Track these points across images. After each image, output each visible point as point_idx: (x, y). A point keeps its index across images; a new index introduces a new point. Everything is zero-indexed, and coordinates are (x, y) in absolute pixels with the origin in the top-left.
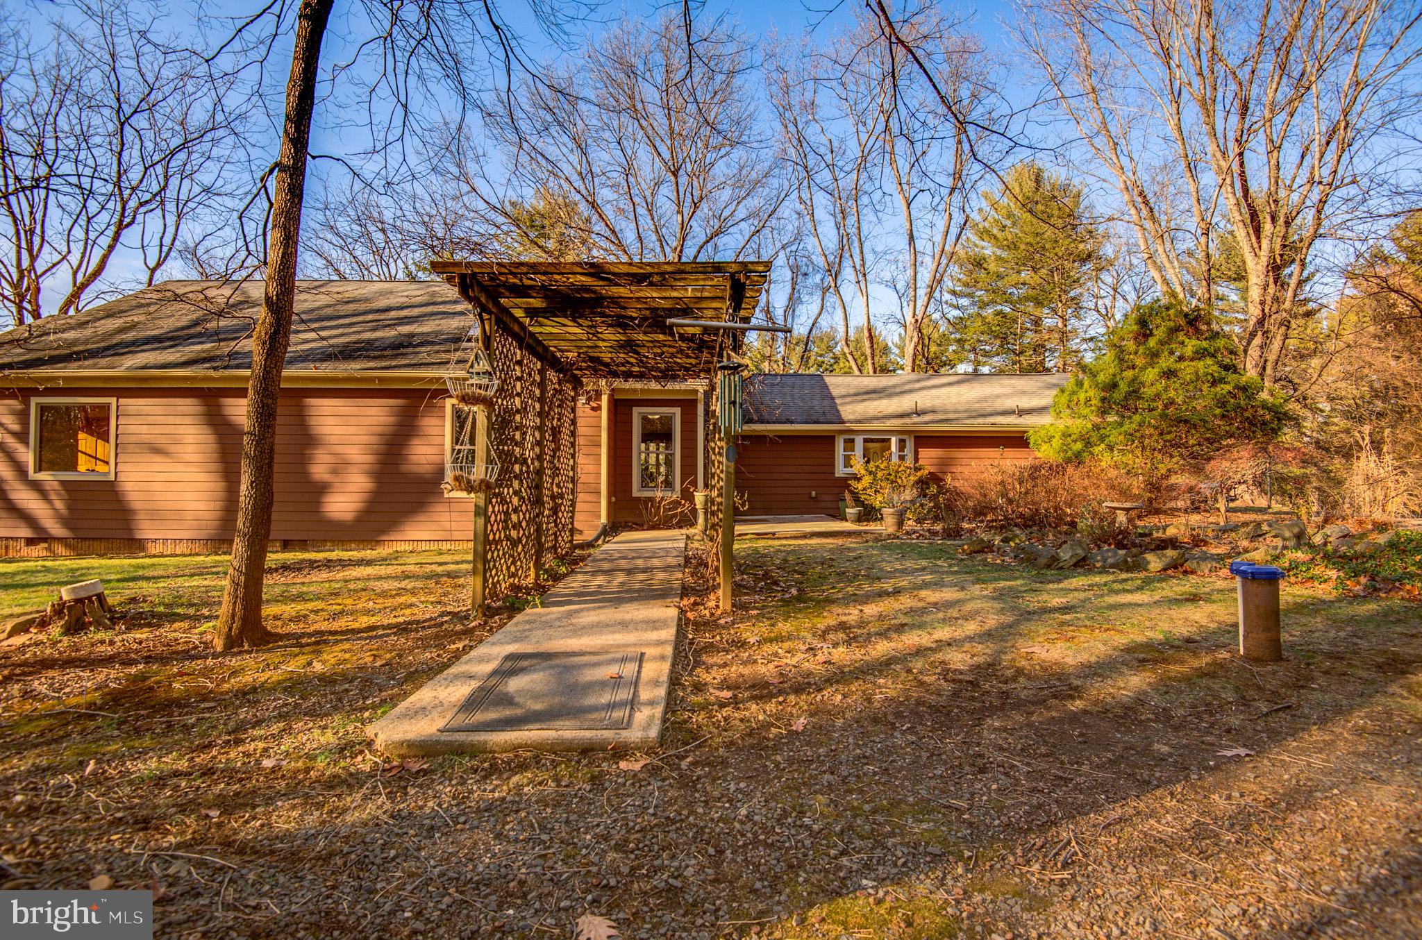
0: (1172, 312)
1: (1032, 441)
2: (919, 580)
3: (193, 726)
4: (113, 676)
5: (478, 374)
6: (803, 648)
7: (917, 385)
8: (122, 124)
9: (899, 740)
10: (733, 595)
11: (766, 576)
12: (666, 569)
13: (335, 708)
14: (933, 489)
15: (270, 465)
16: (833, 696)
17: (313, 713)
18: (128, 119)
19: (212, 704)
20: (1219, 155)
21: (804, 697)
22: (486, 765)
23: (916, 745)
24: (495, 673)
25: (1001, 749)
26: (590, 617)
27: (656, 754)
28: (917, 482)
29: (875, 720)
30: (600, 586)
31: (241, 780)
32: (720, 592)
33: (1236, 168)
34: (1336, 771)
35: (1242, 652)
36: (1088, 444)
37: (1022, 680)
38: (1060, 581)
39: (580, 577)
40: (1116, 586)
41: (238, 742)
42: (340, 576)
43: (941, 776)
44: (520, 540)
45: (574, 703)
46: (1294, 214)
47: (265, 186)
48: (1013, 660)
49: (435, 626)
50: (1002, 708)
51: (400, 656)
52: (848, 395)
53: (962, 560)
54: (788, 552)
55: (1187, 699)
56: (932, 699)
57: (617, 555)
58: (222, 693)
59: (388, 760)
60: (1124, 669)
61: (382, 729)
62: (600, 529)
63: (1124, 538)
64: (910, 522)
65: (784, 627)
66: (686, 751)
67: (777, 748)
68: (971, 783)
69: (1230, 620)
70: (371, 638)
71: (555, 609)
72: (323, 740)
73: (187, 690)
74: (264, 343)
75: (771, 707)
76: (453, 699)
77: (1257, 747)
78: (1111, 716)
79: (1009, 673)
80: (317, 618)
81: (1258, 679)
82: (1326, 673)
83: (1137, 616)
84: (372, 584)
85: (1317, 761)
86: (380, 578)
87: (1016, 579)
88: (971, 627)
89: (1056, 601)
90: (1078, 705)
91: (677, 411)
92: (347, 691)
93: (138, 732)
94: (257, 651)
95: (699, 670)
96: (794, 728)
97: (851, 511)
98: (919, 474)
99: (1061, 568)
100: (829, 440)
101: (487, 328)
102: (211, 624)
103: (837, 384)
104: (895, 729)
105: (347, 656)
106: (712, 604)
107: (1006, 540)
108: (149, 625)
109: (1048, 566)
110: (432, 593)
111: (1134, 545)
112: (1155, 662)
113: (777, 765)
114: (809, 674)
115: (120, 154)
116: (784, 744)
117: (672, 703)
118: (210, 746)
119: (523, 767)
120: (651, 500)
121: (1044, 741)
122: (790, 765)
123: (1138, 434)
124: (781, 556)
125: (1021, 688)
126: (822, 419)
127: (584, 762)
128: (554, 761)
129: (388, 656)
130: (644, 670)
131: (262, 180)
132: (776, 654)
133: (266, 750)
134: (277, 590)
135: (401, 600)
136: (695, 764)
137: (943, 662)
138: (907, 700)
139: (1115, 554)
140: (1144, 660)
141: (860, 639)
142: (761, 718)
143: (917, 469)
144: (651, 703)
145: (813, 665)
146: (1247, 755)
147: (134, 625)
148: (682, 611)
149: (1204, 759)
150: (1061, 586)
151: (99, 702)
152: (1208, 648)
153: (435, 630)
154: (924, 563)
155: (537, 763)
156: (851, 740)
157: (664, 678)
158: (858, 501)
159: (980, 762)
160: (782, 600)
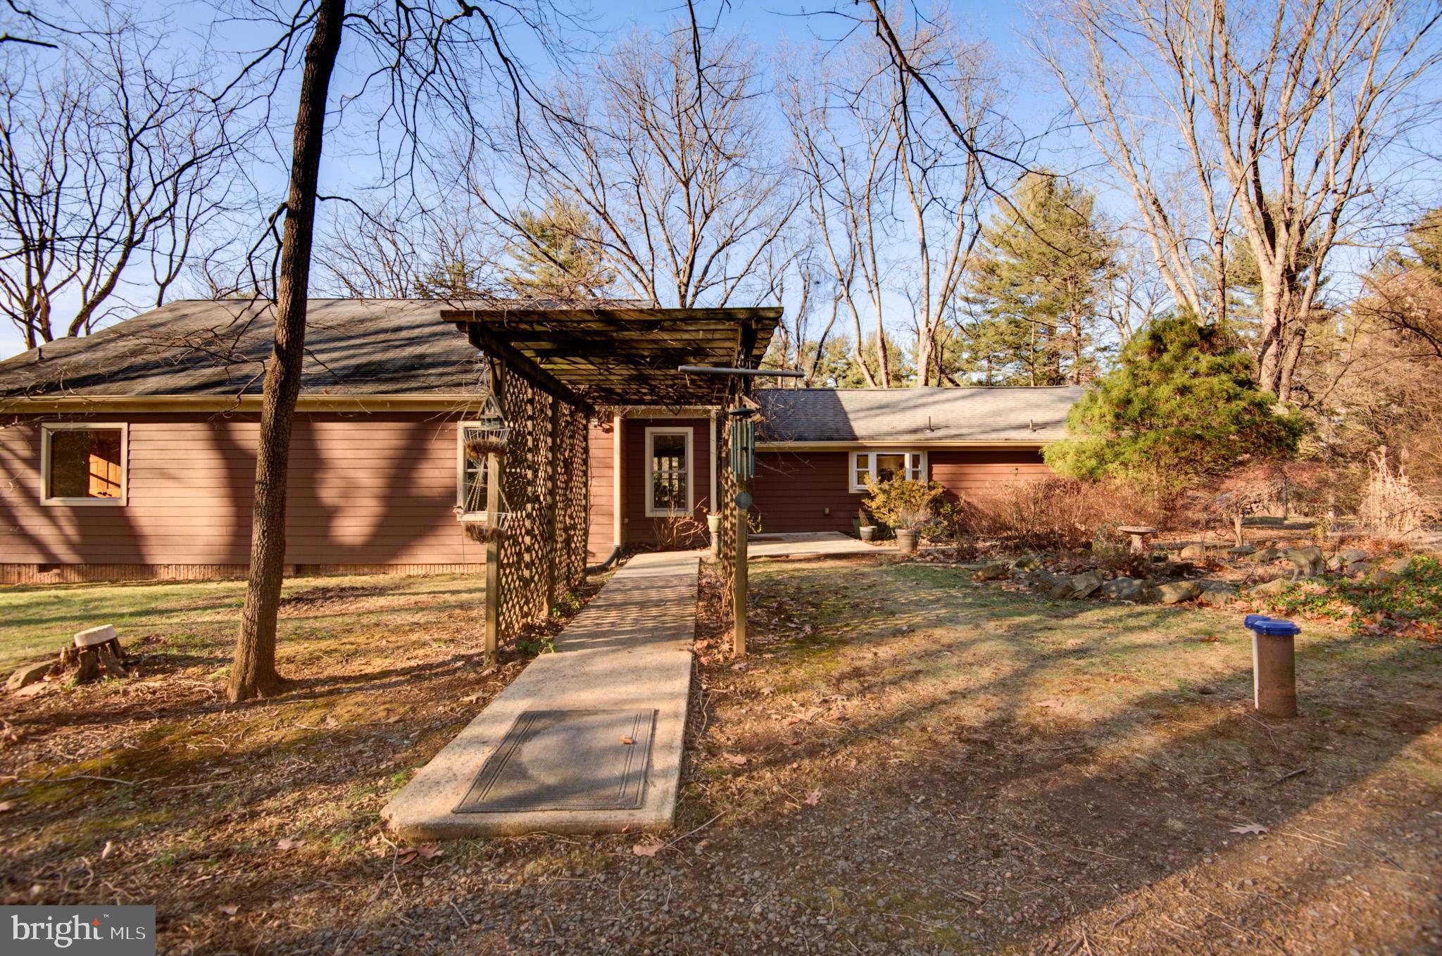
0: (1186, 327)
1: (1046, 457)
2: (932, 616)
3: (208, 795)
4: (127, 733)
5: (489, 420)
6: (818, 700)
7: (931, 399)
8: (131, 142)
9: (914, 815)
10: (747, 635)
11: (780, 609)
12: (681, 601)
13: (350, 774)
14: (947, 508)
15: (282, 515)
16: (846, 760)
17: (327, 780)
18: (136, 136)
19: (227, 770)
20: (1233, 163)
21: (818, 762)
22: (501, 850)
23: (932, 822)
24: (509, 737)
25: (1016, 827)
26: (604, 663)
27: (670, 836)
28: (931, 501)
29: (890, 791)
30: (613, 624)
31: (257, 866)
32: (734, 632)
33: (1250, 176)
34: (1349, 851)
35: (1257, 706)
36: (1102, 460)
37: (1036, 740)
38: (1073, 615)
39: (593, 613)
40: (1132, 622)
41: (254, 815)
42: (352, 608)
43: (955, 862)
44: (532, 577)
45: (588, 775)
46: (1308, 221)
47: (273, 227)
48: (1028, 715)
49: (448, 673)
50: (1016, 776)
51: (413, 710)
52: (862, 410)
53: (977, 588)
54: (802, 579)
55: (1202, 764)
56: (946, 763)
57: (630, 585)
58: (237, 756)
59: (402, 845)
60: (1138, 727)
61: (396, 810)
62: (613, 551)
63: (1140, 564)
64: (924, 541)
65: (799, 673)
66: (701, 832)
67: (790, 828)
68: (986, 868)
69: (1244, 665)
70: (384, 686)
71: (568, 654)
72: (338, 815)
73: (201, 752)
74: (274, 391)
75: (785, 774)
76: (467, 771)
77: (1270, 820)
78: (1125, 784)
79: (1024, 731)
80: (330, 661)
81: (1273, 741)
82: (1341, 732)
83: (1152, 661)
84: (385, 618)
85: (1330, 837)
86: (394, 610)
87: (1031, 613)
88: (986, 674)
89: (1071, 643)
90: (1091, 770)
91: (689, 431)
92: (361, 752)
93: (153, 803)
94: (272, 702)
95: (712, 729)
96: (808, 801)
97: (865, 530)
98: (933, 493)
99: (1076, 599)
100: (842, 456)
101: (498, 372)
102: (223, 669)
103: (850, 399)
104: (909, 801)
105: (361, 710)
106: (725, 647)
107: (1020, 565)
108: (163, 671)
109: (1063, 597)
110: (444, 629)
111: (1150, 571)
112: (1171, 718)
113: (792, 848)
114: (823, 733)
115: (129, 171)
116: (798, 821)
117: (686, 774)
118: (226, 820)
119: (537, 852)
120: (664, 520)
121: (1059, 816)
122: (805, 848)
123: (1152, 452)
124: (795, 583)
125: (1036, 750)
126: (836, 436)
127: (598, 846)
128: (568, 845)
129: (402, 710)
130: (658, 732)
131: (270, 220)
132: (790, 707)
133: (281, 826)
134: (291, 626)
135: (414, 637)
136: (709, 848)
137: (957, 718)
138: (922, 765)
139: (1131, 585)
140: (1158, 717)
141: (875, 689)
142: (775, 789)
143: (931, 488)
144: (665, 774)
145: (828, 720)
146: (1261, 833)
147: (148, 671)
148: (696, 656)
149: (1219, 838)
150: (1076, 621)
151: (114, 766)
152: (1223, 701)
153: (448, 678)
154: (938, 593)
155: (552, 848)
156: (865, 817)
157: (678, 742)
158: (871, 519)
159: (994, 844)
160: (796, 640)
